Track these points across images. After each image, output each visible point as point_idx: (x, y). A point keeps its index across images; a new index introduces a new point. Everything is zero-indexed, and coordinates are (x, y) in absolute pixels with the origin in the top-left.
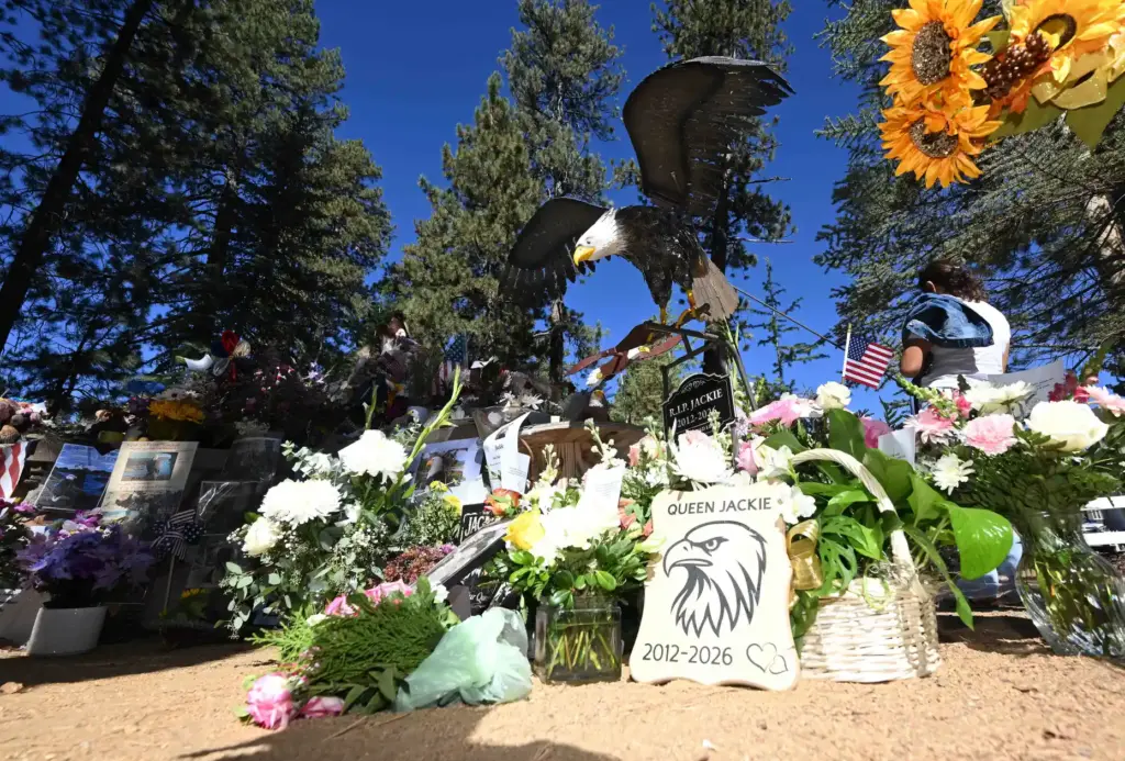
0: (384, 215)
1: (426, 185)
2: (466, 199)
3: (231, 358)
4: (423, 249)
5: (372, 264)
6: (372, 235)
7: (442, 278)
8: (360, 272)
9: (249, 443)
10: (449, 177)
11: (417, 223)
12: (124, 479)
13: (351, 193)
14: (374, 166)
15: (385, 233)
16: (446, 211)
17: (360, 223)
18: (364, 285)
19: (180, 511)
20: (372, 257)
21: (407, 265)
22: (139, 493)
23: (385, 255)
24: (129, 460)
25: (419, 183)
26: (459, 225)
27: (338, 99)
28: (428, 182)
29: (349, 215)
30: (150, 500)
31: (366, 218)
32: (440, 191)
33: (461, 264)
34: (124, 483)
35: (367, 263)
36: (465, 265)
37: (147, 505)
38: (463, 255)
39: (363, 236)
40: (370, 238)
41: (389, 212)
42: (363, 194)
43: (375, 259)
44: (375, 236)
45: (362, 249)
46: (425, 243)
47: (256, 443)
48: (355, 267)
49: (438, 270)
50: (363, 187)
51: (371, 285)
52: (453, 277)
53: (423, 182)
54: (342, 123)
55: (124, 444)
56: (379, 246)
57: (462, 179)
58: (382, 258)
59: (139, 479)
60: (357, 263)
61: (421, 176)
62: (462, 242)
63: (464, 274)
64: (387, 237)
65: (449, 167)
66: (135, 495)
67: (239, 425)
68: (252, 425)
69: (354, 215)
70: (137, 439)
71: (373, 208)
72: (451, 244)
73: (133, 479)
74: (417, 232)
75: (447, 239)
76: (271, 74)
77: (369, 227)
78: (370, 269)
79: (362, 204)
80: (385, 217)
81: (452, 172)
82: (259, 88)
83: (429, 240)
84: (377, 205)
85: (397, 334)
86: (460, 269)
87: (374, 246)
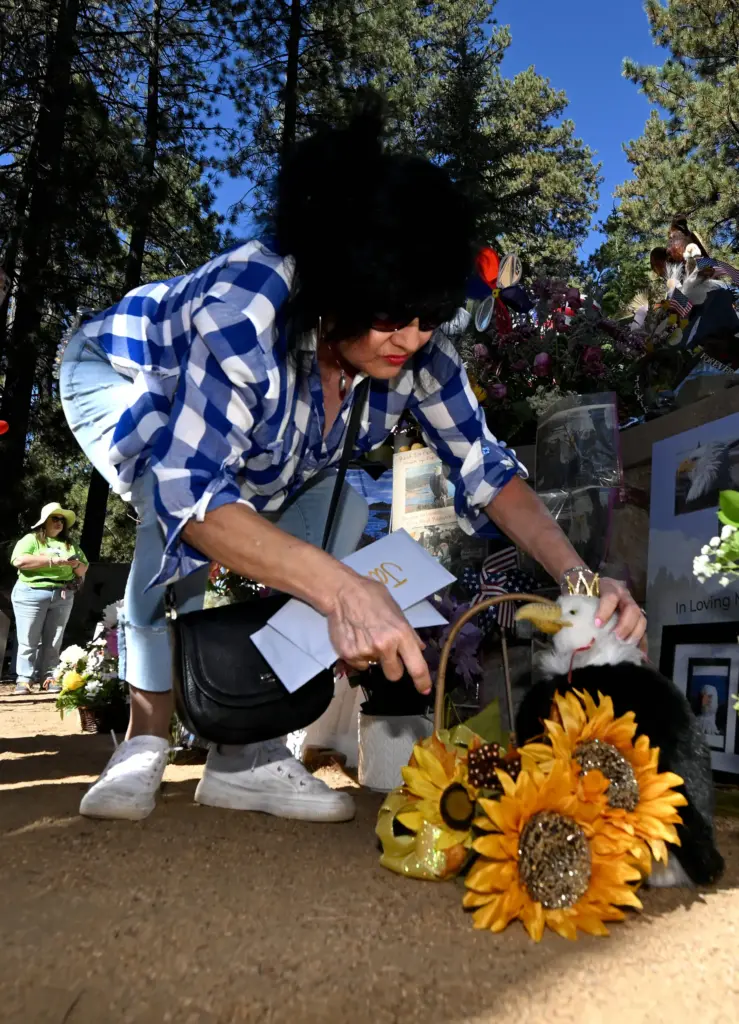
0: (581, 155)
1: (635, 72)
2: (698, 63)
3: (496, 293)
4: (644, 182)
5: (582, 231)
6: (573, 189)
7: (689, 202)
8: (568, 246)
9: (562, 422)
10: (665, 42)
11: (628, 146)
12: (409, 509)
13: (535, 145)
14: (555, 96)
15: (588, 180)
16: (672, 97)
17: (555, 181)
18: (578, 263)
19: (490, 553)
20: (580, 221)
21: (628, 213)
22: (432, 528)
23: (596, 210)
24: (407, 480)
25: (624, 73)
26: (698, 106)
27: (495, 22)
28: (636, 65)
29: (539, 176)
30: (447, 540)
31: (561, 169)
32: (656, 70)
33: (714, 167)
34: (409, 515)
35: (576, 231)
36: (720, 166)
37: (445, 547)
38: (714, 153)
39: (564, 196)
40: (571, 196)
41: (586, 148)
42: (549, 140)
43: (585, 222)
44: (576, 189)
45: (565, 214)
46: (645, 172)
47: (574, 418)
48: (561, 242)
49: (680, 191)
50: (547, 130)
51: (586, 259)
52: (706, 193)
53: (629, 69)
54: (505, 52)
55: (396, 458)
56: (586, 201)
57: (685, 35)
58: (591, 216)
59: (426, 507)
60: (564, 236)
61: (624, 61)
62: (709, 130)
63: (724, 180)
64: (592, 185)
65: (662, 27)
66: (427, 533)
67: (534, 401)
68: (552, 398)
69: (543, 173)
70: (410, 448)
71: (567, 153)
72: (693, 143)
73: (419, 508)
74: (631, 160)
75: (682, 138)
76: (420, 36)
77: (568, 179)
78: (580, 238)
79: (553, 154)
80: (583, 157)
81: (668, 32)
82: (411, 59)
83: (650, 165)
84: (571, 146)
85: (686, 255)
86: (715, 176)
87: (578, 204)
